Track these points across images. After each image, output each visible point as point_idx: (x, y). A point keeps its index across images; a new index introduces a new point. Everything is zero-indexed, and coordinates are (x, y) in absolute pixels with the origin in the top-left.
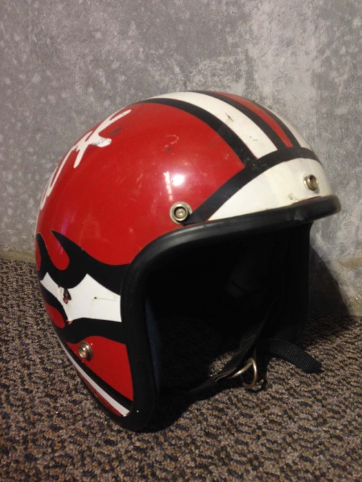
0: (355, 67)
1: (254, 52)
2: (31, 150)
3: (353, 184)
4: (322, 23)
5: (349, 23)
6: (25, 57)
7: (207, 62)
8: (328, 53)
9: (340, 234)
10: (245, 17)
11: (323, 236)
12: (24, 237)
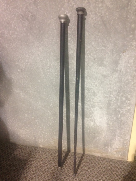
0: (113, 122)
1: (95, 118)
2: (51, 129)
3: (115, 139)
4: (107, 115)
5: (112, 116)
6: (50, 115)
7: (86, 119)
8: (108, 120)
9: (113, 147)
10: (93, 113)
11: (110, 147)
12: (49, 144)
